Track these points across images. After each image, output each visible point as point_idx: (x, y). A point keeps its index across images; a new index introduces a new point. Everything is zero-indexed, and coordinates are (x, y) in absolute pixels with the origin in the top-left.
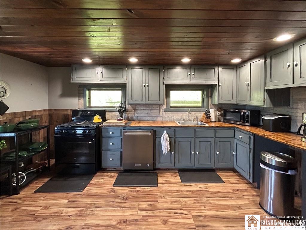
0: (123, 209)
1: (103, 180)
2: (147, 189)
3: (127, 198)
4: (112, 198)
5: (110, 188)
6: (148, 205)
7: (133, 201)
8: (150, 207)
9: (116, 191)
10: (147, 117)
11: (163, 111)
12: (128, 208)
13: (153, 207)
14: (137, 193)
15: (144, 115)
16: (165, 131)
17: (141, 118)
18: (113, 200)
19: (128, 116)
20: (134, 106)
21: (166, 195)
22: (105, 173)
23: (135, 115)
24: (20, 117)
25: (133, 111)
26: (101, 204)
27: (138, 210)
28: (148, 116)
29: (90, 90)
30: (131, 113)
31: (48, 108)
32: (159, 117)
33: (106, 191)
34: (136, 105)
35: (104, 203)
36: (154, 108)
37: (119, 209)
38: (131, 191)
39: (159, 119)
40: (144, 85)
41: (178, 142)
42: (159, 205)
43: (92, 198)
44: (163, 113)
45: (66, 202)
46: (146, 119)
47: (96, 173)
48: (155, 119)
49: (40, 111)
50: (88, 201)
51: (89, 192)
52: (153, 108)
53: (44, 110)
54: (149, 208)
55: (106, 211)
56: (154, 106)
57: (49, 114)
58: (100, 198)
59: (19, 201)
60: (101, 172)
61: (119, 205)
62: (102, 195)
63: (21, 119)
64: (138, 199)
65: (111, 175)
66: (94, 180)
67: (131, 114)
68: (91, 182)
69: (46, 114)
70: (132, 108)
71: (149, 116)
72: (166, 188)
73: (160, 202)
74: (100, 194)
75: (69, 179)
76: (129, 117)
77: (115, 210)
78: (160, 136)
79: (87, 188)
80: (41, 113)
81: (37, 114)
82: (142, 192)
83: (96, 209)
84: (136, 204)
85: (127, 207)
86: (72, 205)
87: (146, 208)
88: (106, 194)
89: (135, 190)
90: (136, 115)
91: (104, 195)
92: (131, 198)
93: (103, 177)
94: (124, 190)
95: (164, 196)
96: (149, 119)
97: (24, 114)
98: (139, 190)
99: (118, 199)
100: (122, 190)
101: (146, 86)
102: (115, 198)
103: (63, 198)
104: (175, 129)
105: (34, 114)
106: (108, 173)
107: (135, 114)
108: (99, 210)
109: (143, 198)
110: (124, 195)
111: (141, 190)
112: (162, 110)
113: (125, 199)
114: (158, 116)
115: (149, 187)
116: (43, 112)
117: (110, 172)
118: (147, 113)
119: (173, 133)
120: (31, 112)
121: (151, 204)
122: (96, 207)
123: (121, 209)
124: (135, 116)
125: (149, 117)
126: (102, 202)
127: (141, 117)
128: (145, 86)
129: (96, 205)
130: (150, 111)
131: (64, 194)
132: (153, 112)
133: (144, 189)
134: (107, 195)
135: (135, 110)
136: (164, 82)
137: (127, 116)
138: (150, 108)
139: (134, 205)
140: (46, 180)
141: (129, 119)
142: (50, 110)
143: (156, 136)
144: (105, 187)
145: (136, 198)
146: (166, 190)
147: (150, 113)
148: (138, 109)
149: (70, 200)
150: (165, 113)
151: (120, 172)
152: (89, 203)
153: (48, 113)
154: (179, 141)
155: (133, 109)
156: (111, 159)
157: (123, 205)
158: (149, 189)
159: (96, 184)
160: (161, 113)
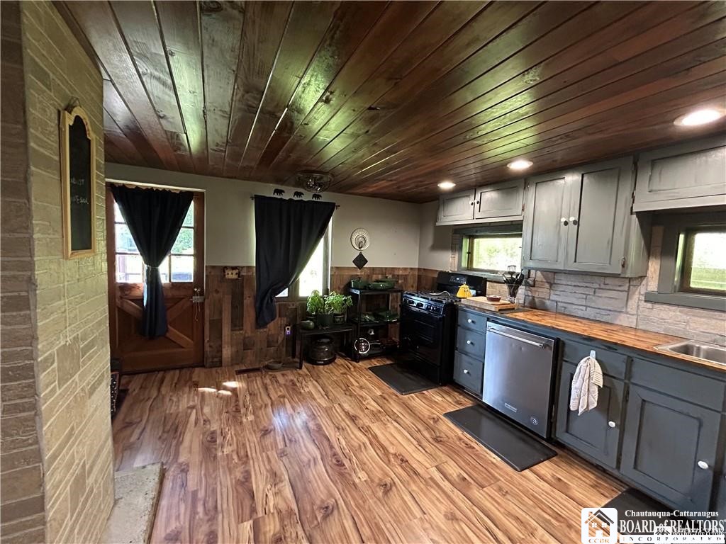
0: (420, 448)
1: (440, 399)
2: (491, 456)
3: (441, 441)
4: (423, 425)
5: (438, 414)
6: (458, 476)
7: (444, 451)
8: (457, 480)
9: (438, 423)
10: (584, 308)
11: (643, 298)
12: (426, 452)
13: (462, 485)
14: (465, 448)
15: (575, 301)
16: (593, 353)
17: (565, 308)
18: (421, 428)
19: (533, 298)
20: (550, 275)
21: (515, 496)
22: (456, 393)
23: (551, 298)
24: (379, 274)
25: (547, 286)
26: (404, 421)
27: (436, 467)
28: (586, 306)
29: (472, 237)
30: (540, 290)
31: (417, 267)
32: (623, 315)
33: (427, 413)
34: (555, 272)
35: (408, 422)
36: (607, 287)
37: (415, 443)
38: (460, 439)
39: (623, 320)
40: (563, 220)
41: (640, 402)
42: (476, 493)
43: (404, 409)
44: (642, 304)
45: (379, 393)
46: (580, 314)
47: (445, 385)
48: (610, 317)
49: (405, 269)
50: (396, 408)
51: (409, 402)
52: (605, 284)
53: (411, 269)
54: (455, 480)
55: (400, 432)
56: (608, 281)
57: (418, 275)
58: (410, 414)
59: (352, 369)
60: (450, 388)
61: (421, 440)
62: (418, 414)
63: (380, 277)
64: (456, 456)
65: (462, 400)
66: (430, 393)
67: (541, 293)
68: (424, 392)
69: (413, 275)
70: (545, 281)
71: (589, 307)
72: (536, 489)
73: (484, 491)
74: (416, 412)
75: (407, 374)
76: (536, 300)
77: (409, 440)
78: (576, 362)
79: (412, 395)
80: (407, 273)
81: (401, 273)
82: (476, 455)
83: (393, 422)
84: (444, 458)
85: (427, 450)
86: (379, 401)
87: (450, 475)
88: (424, 417)
89: (469, 442)
90: (553, 297)
91: (420, 416)
92: (446, 447)
93: (445, 396)
94: (453, 430)
95: (507, 492)
96: (590, 313)
97: (383, 271)
98: (474, 448)
99: (429, 432)
100: (449, 429)
101: (571, 224)
102: (427, 429)
103: (379, 388)
104: (632, 355)
105: (396, 273)
106: (461, 394)
107: (550, 295)
108: (394, 425)
109: (464, 461)
110: (443, 435)
111: (477, 451)
112: (636, 297)
113: (437, 440)
114: (621, 312)
115: (499, 459)
116: (409, 270)
117: (464, 396)
118: (584, 296)
119: (623, 368)
120: (393, 269)
121: (464, 479)
122: (395, 421)
123: (417, 446)
124: (549, 299)
125: (588, 309)
126: (408, 420)
127: (565, 305)
128: (566, 223)
129: (398, 419)
130: (595, 292)
131: (385, 386)
132: (604, 295)
133: (486, 454)
134: (422, 417)
135: (552, 285)
136: (632, 208)
137: (531, 298)
138: (596, 286)
139: (439, 457)
140: (389, 362)
141: (535, 303)
142: (419, 269)
143: (565, 359)
144: (433, 408)
145: (453, 452)
146: (528, 491)
147: (594, 298)
148: (559, 282)
149: (384, 395)
150: (649, 305)
151: (479, 405)
152: (395, 411)
153: (416, 273)
154: (643, 400)
155: (548, 283)
156: (466, 371)
157: (425, 443)
158: (494, 461)
159: (425, 398)
160: (633, 302)
